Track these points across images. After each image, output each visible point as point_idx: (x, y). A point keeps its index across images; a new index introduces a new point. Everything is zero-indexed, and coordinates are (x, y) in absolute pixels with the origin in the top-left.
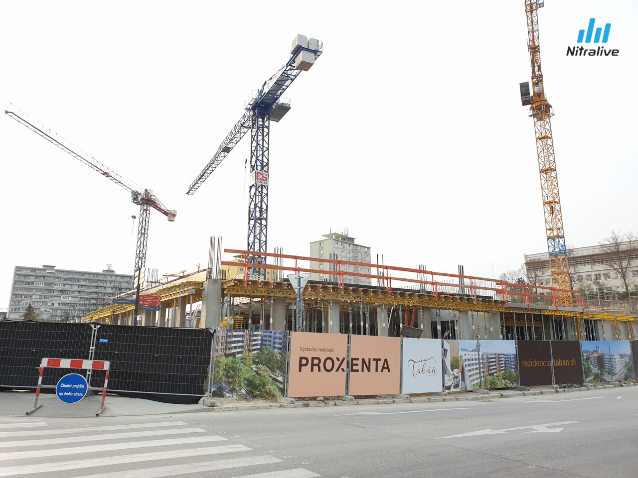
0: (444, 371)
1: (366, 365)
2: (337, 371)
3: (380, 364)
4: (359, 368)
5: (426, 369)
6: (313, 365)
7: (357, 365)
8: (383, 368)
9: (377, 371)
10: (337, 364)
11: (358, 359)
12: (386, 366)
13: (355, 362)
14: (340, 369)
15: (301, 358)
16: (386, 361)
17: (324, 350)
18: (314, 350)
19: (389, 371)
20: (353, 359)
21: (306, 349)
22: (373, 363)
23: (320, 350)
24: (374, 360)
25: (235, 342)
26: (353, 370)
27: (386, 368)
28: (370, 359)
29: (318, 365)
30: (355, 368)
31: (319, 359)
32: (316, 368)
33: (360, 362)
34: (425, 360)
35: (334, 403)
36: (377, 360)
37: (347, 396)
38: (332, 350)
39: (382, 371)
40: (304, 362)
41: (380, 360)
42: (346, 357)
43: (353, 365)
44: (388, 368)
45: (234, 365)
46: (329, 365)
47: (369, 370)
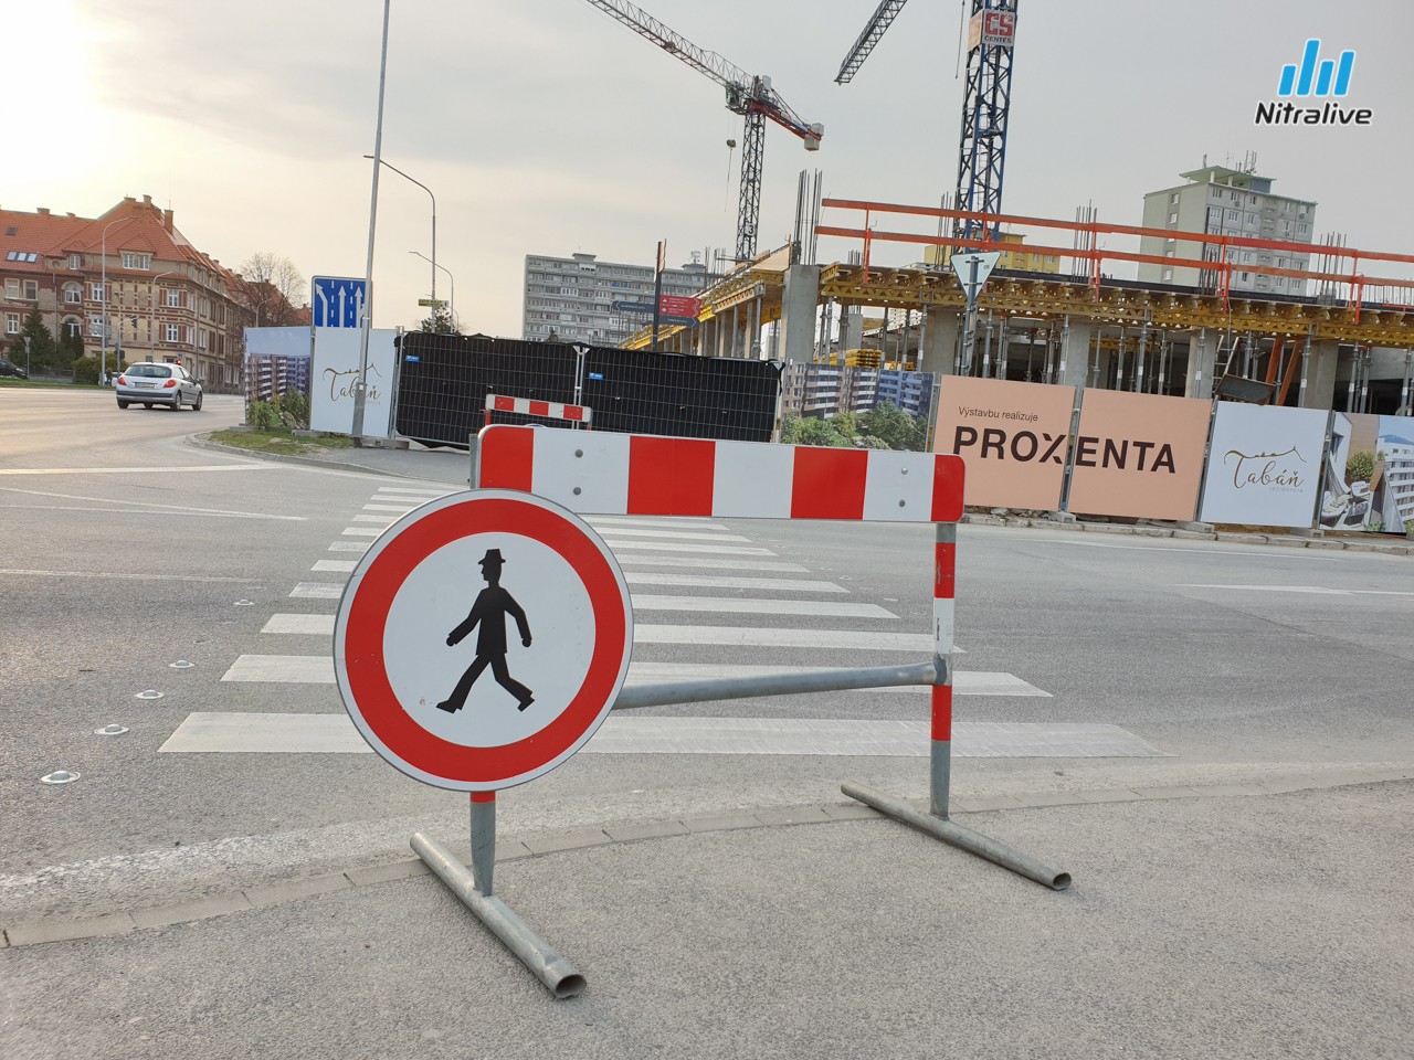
0: (1325, 483)
1: (1116, 454)
2: (1043, 460)
3: (1151, 456)
4: (1098, 458)
5: (1273, 475)
6: (986, 444)
7: (1093, 452)
8: (1158, 463)
9: (1140, 467)
10: (1044, 446)
11: (1096, 440)
12: (1165, 459)
13: (1087, 446)
14: (1051, 458)
15: (960, 430)
16: (1167, 448)
17: (1014, 416)
18: (990, 414)
19: (1172, 470)
20: (1083, 440)
21: (973, 412)
22: (1133, 454)
23: (1007, 415)
24: (1136, 444)
25: (822, 389)
26: (1080, 462)
27: (1164, 464)
28: (1125, 443)
29: (999, 446)
30: (1086, 457)
31: (1002, 435)
32: (993, 451)
33: (1100, 448)
34: (1273, 455)
35: (1026, 523)
36: (1143, 446)
37: (1062, 513)
38: (1035, 418)
39: (1154, 469)
40: (966, 436)
41: (1152, 445)
42: (1066, 433)
43: (1082, 451)
44: (1170, 464)
45: (818, 432)
46: (1024, 446)
47: (1121, 463)
